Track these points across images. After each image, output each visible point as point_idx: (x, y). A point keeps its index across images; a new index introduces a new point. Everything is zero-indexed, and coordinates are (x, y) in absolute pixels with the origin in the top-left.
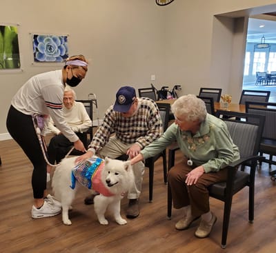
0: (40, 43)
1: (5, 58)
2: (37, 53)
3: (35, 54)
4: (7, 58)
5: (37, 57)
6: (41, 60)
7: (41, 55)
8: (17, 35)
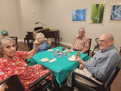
0: (116, 10)
1: (96, 18)
2: (113, 15)
3: (111, 16)
4: (97, 18)
5: (112, 18)
6: (114, 19)
7: (115, 16)
8: (104, 7)
